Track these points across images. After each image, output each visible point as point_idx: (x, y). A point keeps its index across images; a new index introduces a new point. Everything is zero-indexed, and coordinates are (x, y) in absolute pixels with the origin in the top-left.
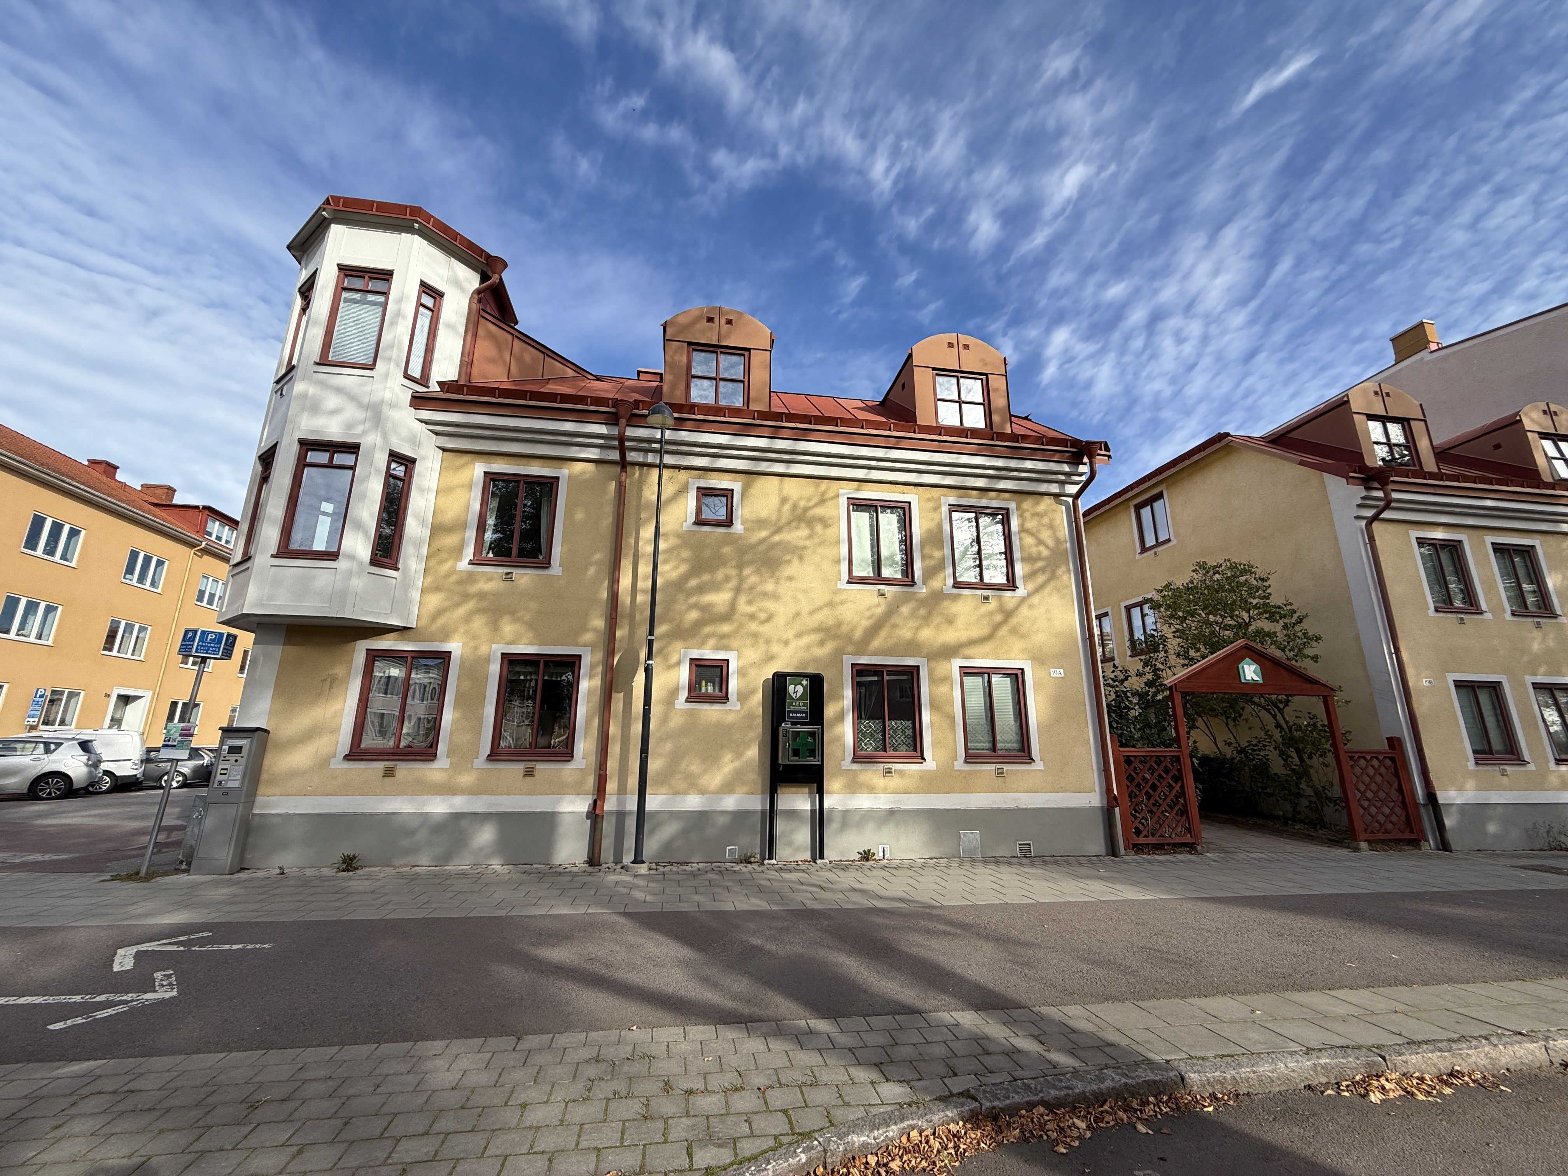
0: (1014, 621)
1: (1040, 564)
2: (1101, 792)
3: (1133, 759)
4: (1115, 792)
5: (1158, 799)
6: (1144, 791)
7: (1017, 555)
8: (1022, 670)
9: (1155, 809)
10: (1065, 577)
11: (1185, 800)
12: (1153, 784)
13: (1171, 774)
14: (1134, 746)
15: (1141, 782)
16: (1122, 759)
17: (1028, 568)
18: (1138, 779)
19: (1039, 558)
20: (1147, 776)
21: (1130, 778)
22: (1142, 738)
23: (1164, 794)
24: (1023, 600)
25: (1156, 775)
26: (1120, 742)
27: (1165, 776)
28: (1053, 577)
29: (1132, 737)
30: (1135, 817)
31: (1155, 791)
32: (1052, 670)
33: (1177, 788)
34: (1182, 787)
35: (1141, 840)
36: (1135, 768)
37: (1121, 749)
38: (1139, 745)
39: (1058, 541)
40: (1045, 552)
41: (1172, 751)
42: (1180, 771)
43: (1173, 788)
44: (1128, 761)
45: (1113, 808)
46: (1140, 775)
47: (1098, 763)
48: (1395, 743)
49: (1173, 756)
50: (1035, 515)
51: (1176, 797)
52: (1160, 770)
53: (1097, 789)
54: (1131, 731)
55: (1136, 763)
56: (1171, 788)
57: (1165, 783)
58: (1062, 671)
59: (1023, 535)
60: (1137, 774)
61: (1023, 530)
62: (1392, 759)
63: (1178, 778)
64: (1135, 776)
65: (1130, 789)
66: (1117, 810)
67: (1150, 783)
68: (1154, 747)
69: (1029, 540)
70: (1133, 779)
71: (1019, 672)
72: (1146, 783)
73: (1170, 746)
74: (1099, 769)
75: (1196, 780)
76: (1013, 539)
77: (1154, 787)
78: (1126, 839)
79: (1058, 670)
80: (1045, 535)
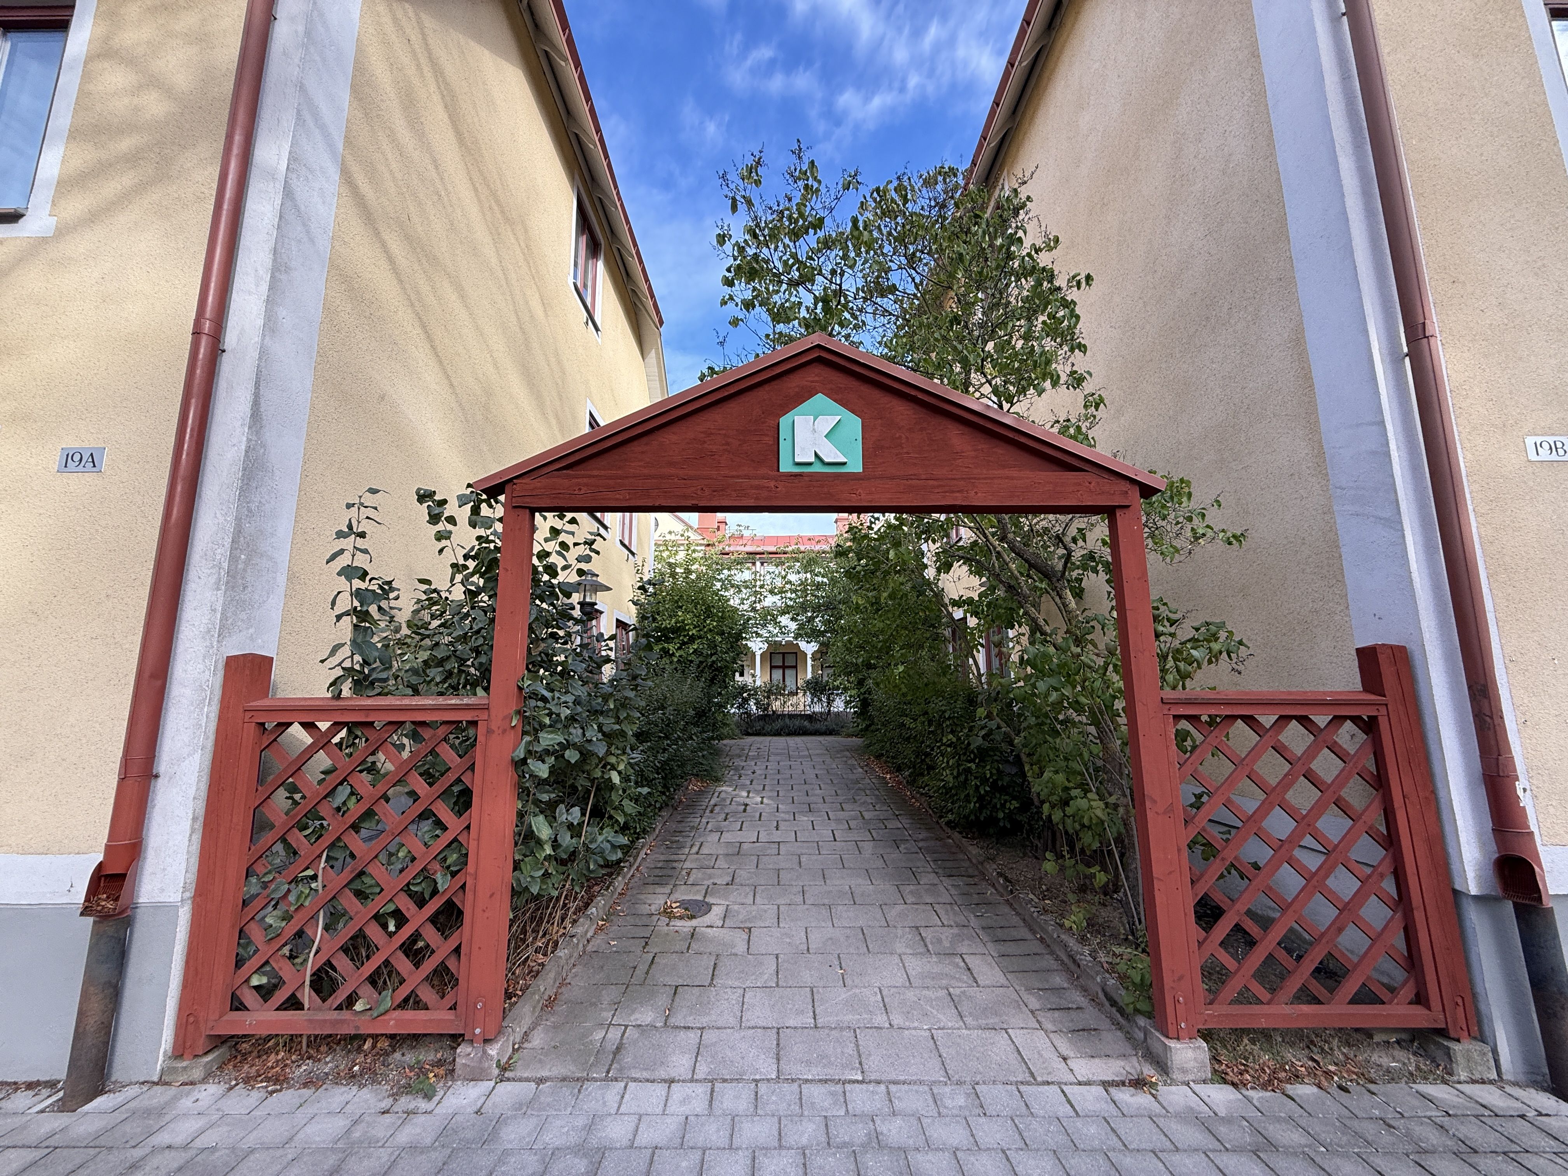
19: (126, 127)
62: (1369, 726)
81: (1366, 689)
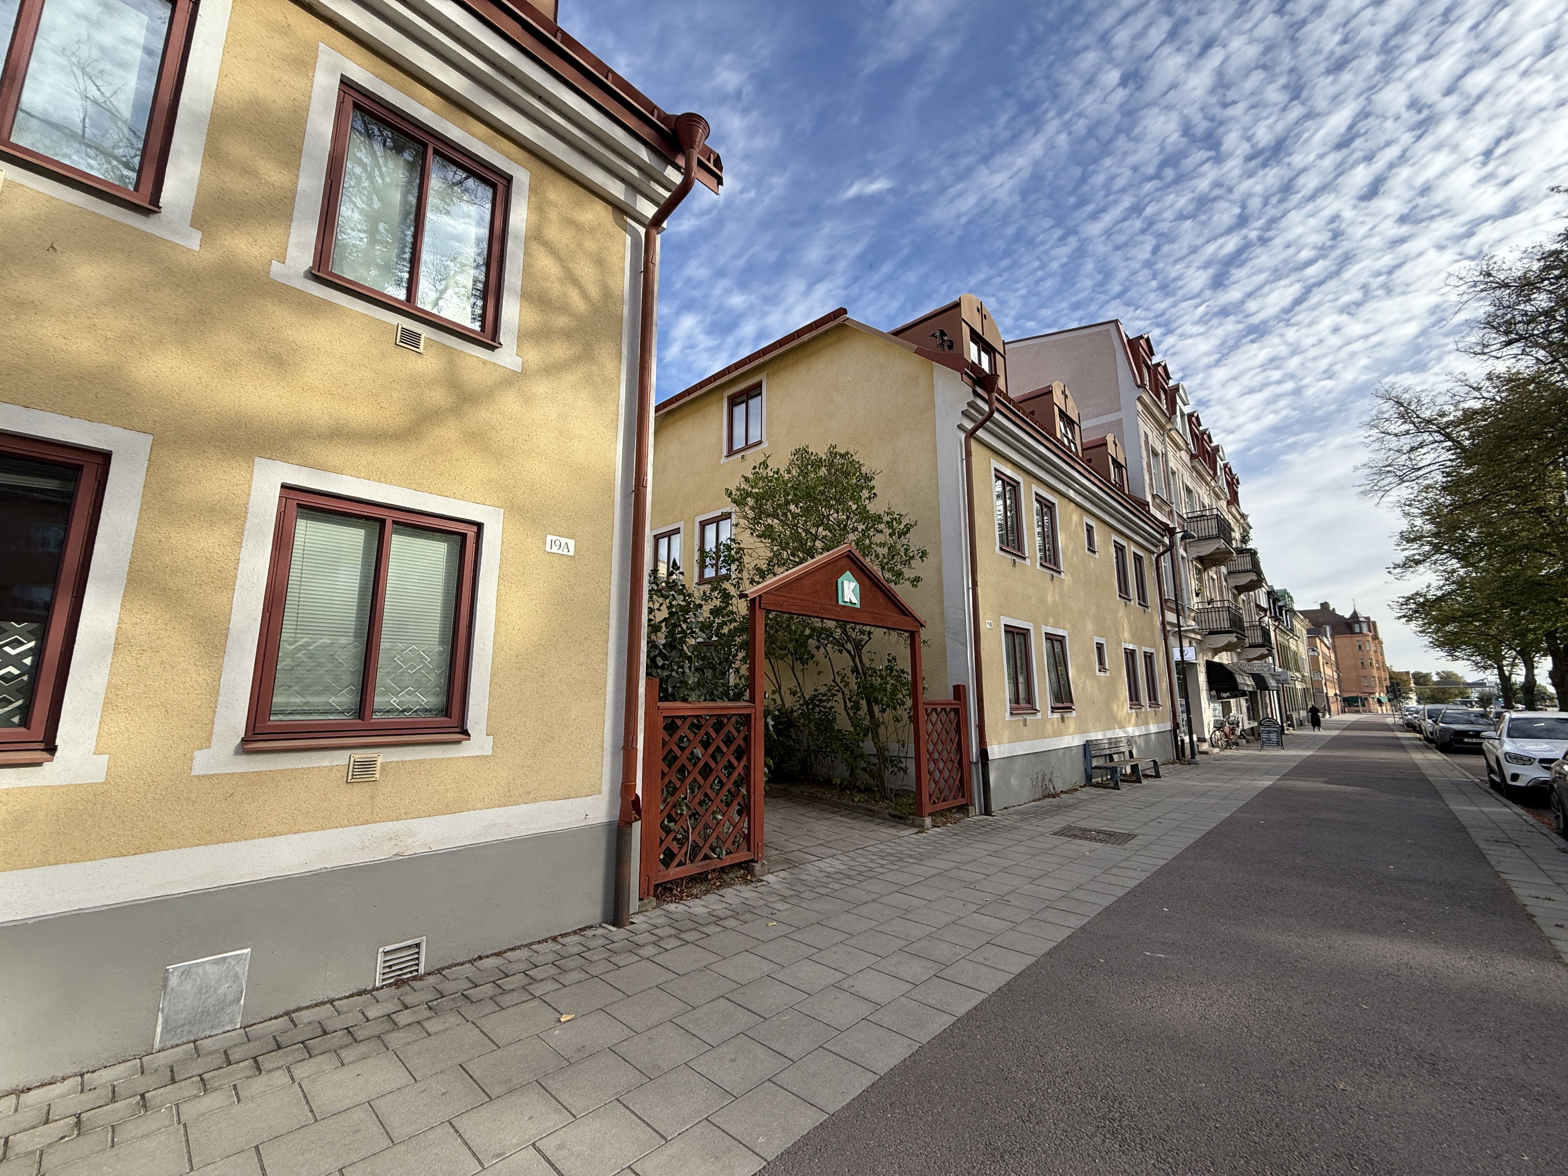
0: (482, 416)
1: (561, 321)
2: (612, 791)
3: (679, 722)
4: (639, 791)
5: (709, 791)
6: (689, 780)
7: (513, 278)
8: (480, 526)
9: (701, 810)
10: (610, 367)
11: (748, 791)
12: (707, 765)
13: (733, 747)
14: (685, 700)
15: (687, 763)
16: (661, 723)
17: (533, 318)
18: (683, 760)
19: (564, 308)
20: (698, 752)
21: (670, 759)
22: (698, 685)
23: (720, 781)
24: (511, 379)
25: (711, 749)
26: (662, 689)
27: (724, 749)
28: (586, 356)
29: (684, 683)
30: (668, 831)
31: (705, 778)
32: (549, 538)
33: (740, 770)
34: (747, 768)
35: (673, 872)
36: (681, 739)
37: (662, 704)
38: (693, 697)
39: (607, 293)
40: (578, 303)
41: (741, 706)
42: (747, 739)
43: (734, 768)
44: (671, 726)
45: (630, 824)
46: (687, 752)
47: (615, 735)
48: (959, 691)
49: (740, 715)
50: (570, 222)
51: (737, 784)
52: (718, 741)
53: (606, 787)
54: (683, 673)
55: (684, 730)
56: (730, 767)
57: (723, 762)
58: (571, 543)
59: (536, 248)
60: (682, 749)
61: (536, 236)
62: (956, 711)
63: (742, 753)
64: (678, 753)
65: (666, 780)
66: (637, 826)
67: (701, 764)
68: (713, 700)
69: (546, 263)
70: (675, 758)
71: (471, 532)
72: (695, 765)
73: (738, 697)
74: (615, 745)
75: (768, 753)
76: (510, 245)
77: (706, 771)
78: (645, 877)
79: (563, 540)
80: (585, 271)
81: (955, 699)
